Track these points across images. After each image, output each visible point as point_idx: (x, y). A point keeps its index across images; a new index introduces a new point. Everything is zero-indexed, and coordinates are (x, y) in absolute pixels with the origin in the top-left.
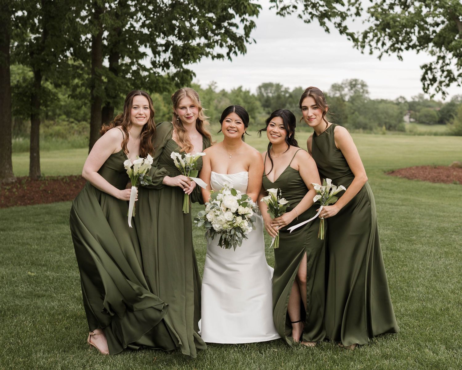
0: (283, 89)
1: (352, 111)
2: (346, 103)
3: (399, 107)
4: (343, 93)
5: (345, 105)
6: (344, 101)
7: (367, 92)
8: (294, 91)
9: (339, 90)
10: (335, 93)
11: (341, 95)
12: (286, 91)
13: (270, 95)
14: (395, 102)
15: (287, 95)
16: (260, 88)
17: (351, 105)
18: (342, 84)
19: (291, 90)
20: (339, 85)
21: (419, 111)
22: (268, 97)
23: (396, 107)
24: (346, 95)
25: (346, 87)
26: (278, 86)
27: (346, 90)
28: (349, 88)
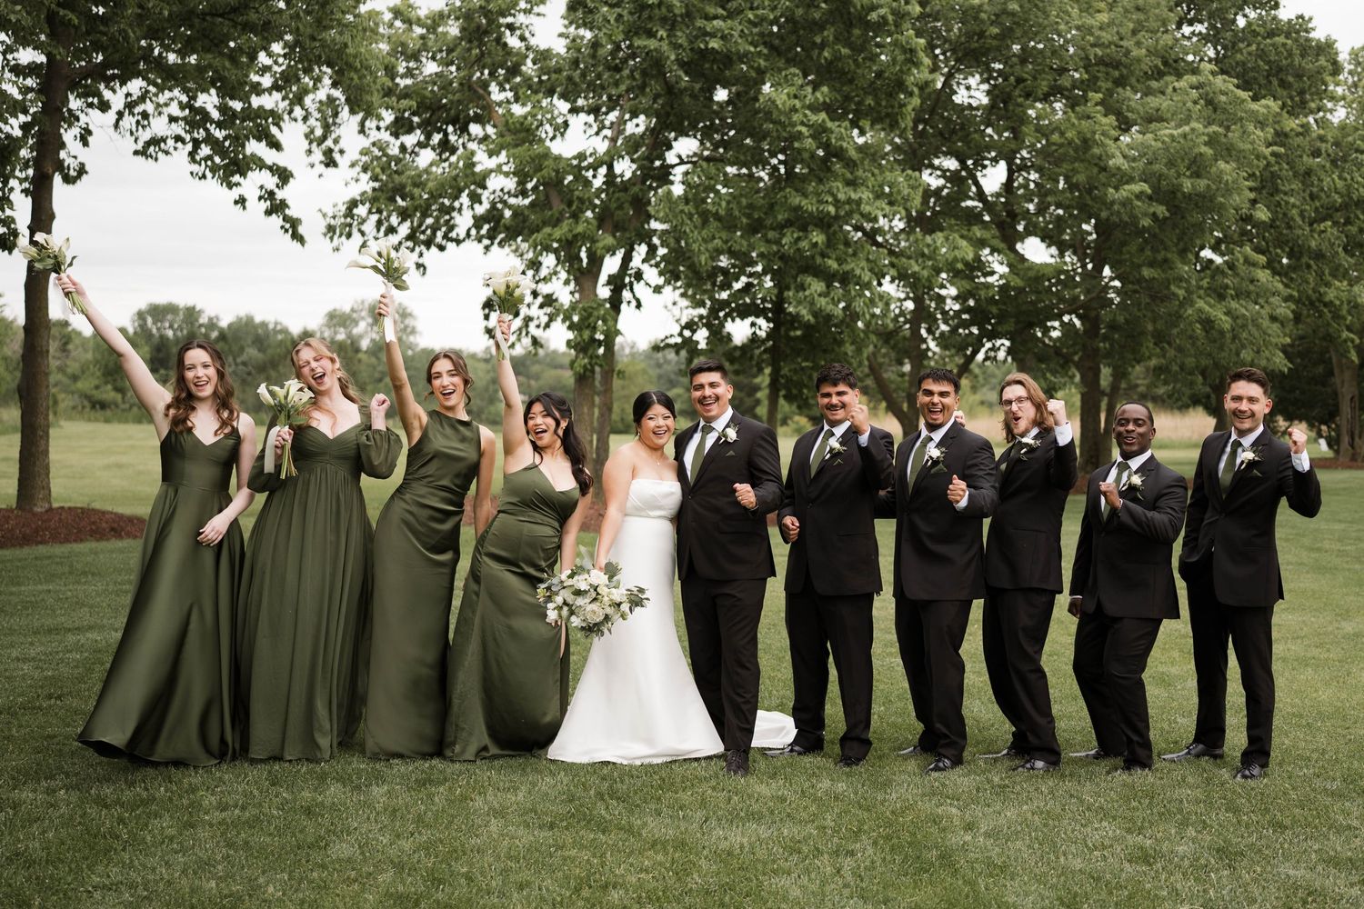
0: (203, 320)
1: (377, 375)
2: (360, 355)
3: (489, 367)
4: (355, 331)
5: (360, 361)
6: (357, 350)
7: (413, 331)
8: (230, 326)
9: (344, 325)
10: (336, 333)
11: (349, 336)
12: (212, 325)
13: (170, 333)
14: (481, 355)
15: (214, 335)
16: (141, 315)
17: (373, 360)
18: (353, 310)
19: (224, 324)
20: (344, 314)
21: (537, 377)
22: (162, 337)
23: (482, 366)
24: (361, 337)
25: (363, 318)
26: (191, 313)
27: (362, 326)
28: (370, 320)
